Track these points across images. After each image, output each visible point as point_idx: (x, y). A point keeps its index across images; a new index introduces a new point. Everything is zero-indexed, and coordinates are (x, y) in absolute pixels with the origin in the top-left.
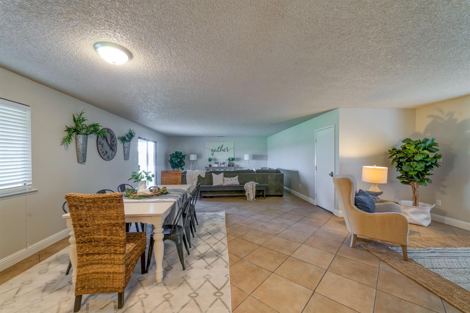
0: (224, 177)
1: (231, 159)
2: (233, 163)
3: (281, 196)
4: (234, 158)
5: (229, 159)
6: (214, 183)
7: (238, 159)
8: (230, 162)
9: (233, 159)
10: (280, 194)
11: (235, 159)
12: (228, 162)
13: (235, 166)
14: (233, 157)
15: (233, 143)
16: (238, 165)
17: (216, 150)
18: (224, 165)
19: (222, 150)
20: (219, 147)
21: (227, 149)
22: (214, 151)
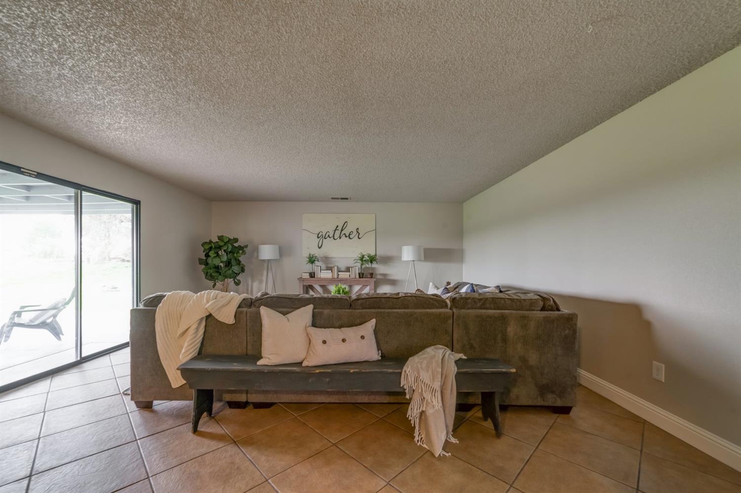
0: (314, 325)
1: (366, 258)
2: (374, 269)
3: (565, 410)
4: (376, 255)
5: (362, 259)
6: (264, 353)
7: (387, 260)
8: (363, 266)
9: (372, 259)
10: (559, 403)
11: (377, 258)
12: (359, 265)
13: (379, 277)
14: (373, 254)
15: (374, 215)
16: (385, 275)
17: (329, 236)
18: (349, 273)
19: (345, 234)
20: (337, 226)
21: (358, 232)
22: (325, 238)
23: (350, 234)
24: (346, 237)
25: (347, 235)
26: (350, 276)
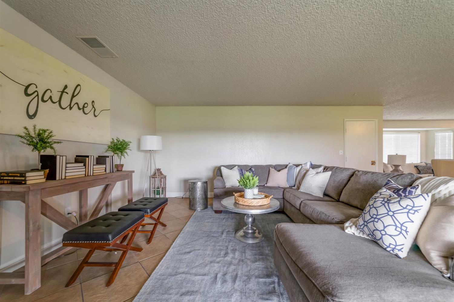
17: (50, 98)
18: (104, 166)
19: (77, 103)
20: (66, 87)
21: (93, 107)
22: (43, 101)
23: (84, 107)
24: (79, 109)
25: (81, 107)
26: (106, 171)
